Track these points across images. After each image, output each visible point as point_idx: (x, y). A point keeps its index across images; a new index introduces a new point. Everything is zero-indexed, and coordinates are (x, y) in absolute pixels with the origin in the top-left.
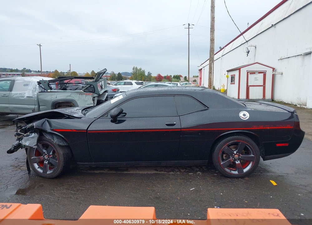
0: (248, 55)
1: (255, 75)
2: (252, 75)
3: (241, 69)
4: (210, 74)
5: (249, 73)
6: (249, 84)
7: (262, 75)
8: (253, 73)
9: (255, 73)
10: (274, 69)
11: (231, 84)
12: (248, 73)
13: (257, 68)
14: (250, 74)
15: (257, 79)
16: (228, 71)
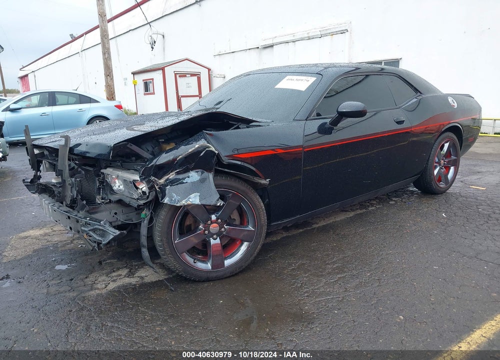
0: (153, 48)
1: (186, 78)
2: (183, 79)
3: (165, 68)
4: (108, 77)
5: (178, 76)
6: (180, 94)
7: (195, 78)
8: (183, 75)
9: (186, 76)
10: (209, 70)
11: (145, 94)
12: (176, 74)
13: (187, 68)
14: (180, 76)
15: (189, 85)
16: (134, 74)
